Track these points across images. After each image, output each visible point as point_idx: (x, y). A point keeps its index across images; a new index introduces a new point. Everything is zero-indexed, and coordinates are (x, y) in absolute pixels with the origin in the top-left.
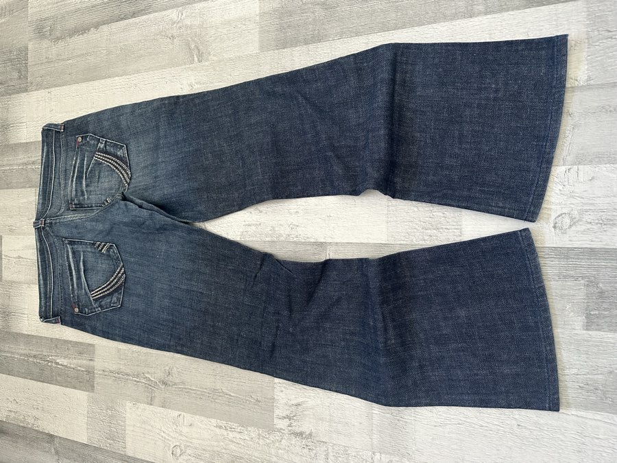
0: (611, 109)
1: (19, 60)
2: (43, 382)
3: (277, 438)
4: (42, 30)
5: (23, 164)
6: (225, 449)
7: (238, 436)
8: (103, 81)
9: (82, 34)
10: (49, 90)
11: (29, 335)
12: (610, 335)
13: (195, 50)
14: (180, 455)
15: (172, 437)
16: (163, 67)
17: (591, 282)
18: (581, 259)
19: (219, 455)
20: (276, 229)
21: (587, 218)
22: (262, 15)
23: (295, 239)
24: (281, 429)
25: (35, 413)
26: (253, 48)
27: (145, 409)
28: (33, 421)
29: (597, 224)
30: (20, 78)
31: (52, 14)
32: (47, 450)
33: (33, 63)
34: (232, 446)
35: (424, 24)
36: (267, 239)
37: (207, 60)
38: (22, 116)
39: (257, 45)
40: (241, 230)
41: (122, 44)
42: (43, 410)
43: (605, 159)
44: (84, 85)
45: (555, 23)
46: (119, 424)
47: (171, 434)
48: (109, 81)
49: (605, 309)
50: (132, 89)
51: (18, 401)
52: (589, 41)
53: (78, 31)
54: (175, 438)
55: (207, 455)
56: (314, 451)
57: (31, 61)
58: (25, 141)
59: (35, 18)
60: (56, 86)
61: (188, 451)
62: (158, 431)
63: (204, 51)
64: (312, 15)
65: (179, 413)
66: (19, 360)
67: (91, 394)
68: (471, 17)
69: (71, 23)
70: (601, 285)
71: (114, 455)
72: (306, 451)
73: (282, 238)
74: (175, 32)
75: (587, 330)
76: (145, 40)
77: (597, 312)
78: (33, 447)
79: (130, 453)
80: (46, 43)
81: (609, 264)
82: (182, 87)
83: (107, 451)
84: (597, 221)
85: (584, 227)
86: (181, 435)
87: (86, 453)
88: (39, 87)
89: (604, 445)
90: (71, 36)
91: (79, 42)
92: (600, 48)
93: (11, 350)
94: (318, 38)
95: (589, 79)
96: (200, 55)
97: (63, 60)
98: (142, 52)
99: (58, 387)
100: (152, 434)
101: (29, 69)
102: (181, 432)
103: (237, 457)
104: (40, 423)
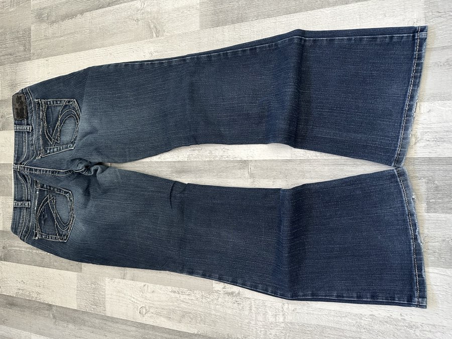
0: (442, 64)
1: (24, 38)
2: (44, 267)
3: (215, 297)
4: (40, 17)
6: (178, 307)
7: (187, 297)
8: (87, 51)
9: (71, 19)
10: (47, 59)
12: (443, 215)
13: (154, 29)
14: (146, 313)
15: (139, 301)
16: (131, 41)
17: (430, 180)
18: (423, 165)
20: (213, 152)
21: (426, 137)
22: (201, 4)
23: (226, 159)
24: (218, 291)
25: (37, 289)
26: (196, 26)
27: (119, 282)
28: (36, 295)
29: (433, 141)
30: (25, 50)
31: (49, 5)
32: (47, 316)
33: (35, 40)
34: (183, 305)
35: (314, 9)
36: (207, 159)
37: (163, 36)
38: (26, 77)
39: (198, 24)
40: (188, 154)
41: (100, 25)
42: (43, 287)
43: (438, 98)
44: (73, 54)
45: (403, 7)
46: (100, 294)
47: (139, 299)
48: (91, 51)
49: (439, 199)
51: (25, 281)
52: (426, 19)
53: (68, 17)
54: (141, 302)
55: (165, 312)
56: (242, 305)
57: (33, 38)
59: (36, 8)
60: (52, 56)
61: (152, 310)
62: (129, 297)
63: (160, 30)
64: (237, 4)
65: (145, 283)
66: (25, 252)
67: (80, 274)
68: (347, 4)
69: (63, 11)
70: (436, 182)
71: (96, 316)
72: (236, 305)
73: (217, 159)
74: (139, 17)
75: (428, 212)
76: (118, 23)
77: (434, 201)
78: (36, 314)
79: (109, 314)
80: (44, 26)
81: (441, 168)
82: (145, 54)
83: (92, 314)
84: (433, 140)
85: (424, 144)
86: (146, 299)
87: (76, 315)
88: (39, 56)
89: (439, 289)
90: (63, 20)
91: (69, 24)
92: (434, 24)
93: (19, 245)
94: (241, 19)
96: (158, 32)
97: (57, 37)
98: (115, 31)
99: (55, 270)
100: (125, 300)
101: (32, 44)
102: (146, 297)
103: (186, 313)
104: (41, 296)
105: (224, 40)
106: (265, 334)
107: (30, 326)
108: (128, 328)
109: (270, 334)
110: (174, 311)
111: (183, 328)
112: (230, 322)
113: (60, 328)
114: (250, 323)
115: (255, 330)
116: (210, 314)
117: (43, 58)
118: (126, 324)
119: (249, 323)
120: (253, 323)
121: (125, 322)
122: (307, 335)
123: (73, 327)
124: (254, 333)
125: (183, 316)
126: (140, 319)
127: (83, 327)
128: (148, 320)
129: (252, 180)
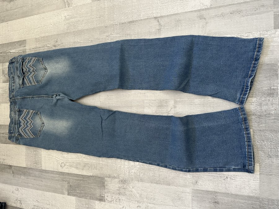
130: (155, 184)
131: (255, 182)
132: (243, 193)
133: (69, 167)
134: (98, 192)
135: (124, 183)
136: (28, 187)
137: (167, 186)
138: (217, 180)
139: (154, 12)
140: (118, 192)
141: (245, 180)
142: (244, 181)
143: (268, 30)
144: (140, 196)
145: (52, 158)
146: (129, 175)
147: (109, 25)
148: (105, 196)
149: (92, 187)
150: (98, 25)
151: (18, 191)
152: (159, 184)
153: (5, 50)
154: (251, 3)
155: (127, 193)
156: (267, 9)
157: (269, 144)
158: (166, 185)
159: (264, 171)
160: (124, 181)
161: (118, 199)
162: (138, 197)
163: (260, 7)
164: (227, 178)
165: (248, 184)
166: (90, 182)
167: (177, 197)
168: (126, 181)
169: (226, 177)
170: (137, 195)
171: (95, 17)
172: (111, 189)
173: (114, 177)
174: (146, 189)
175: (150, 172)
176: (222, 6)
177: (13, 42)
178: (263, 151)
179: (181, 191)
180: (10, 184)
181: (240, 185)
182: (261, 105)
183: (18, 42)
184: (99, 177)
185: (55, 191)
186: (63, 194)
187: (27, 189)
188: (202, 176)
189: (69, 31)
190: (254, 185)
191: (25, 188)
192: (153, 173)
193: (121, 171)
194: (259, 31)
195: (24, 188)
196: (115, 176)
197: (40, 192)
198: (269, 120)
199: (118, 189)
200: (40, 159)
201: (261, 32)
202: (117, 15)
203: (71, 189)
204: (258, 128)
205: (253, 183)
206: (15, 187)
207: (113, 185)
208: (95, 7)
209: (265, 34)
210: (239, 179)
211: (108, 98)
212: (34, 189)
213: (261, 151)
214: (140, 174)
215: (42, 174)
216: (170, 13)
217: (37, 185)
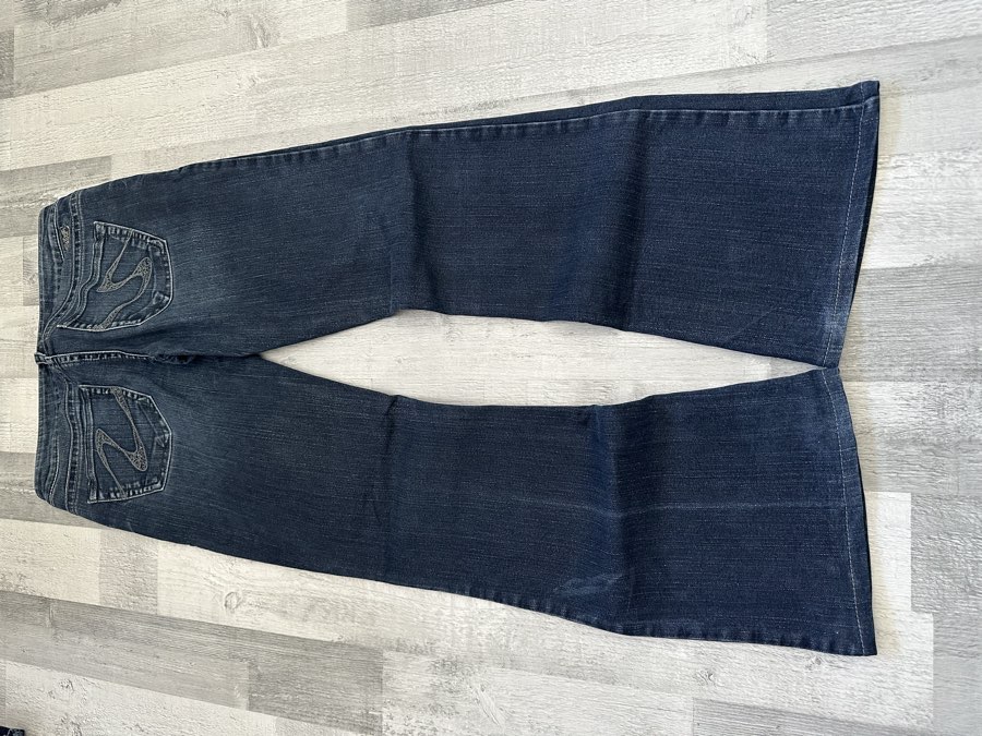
2: (34, 521)
4: (35, 7)
5: (4, 202)
6: (301, 590)
8: (126, 77)
9: (96, 12)
10: (46, 93)
11: (12, 454)
14: (237, 606)
15: (225, 582)
16: (214, 56)
19: (292, 599)
25: (20, 568)
26: (339, 26)
28: (17, 581)
32: (38, 622)
33: (22, 55)
34: (311, 586)
37: (276, 44)
38: (4, 132)
39: (344, 21)
41: (153, 25)
42: (33, 563)
44: (98, 84)
46: (148, 571)
47: (224, 577)
48: (134, 77)
50: (168, 87)
52: (769, 6)
53: (90, 8)
54: (229, 582)
57: (18, 52)
58: (8, 169)
60: (55, 87)
61: (249, 599)
63: (271, 32)
71: (138, 616)
74: (230, 6)
76: (188, 18)
78: (16, 619)
79: (163, 612)
80: (41, 26)
82: (239, 82)
83: (129, 613)
86: (238, 577)
87: (98, 618)
88: (31, 89)
90: (78, 15)
91: (91, 21)
92: (782, 15)
94: (426, 10)
95: (770, 55)
96: (266, 38)
97: (67, 49)
98: (182, 35)
99: (56, 525)
100: (196, 580)
101: (16, 64)
102: (239, 572)
103: (318, 600)
104: (28, 582)
105: (394, 52)
106: (470, 635)
107: (5, 646)
108: (203, 638)
109: (480, 634)
110: (293, 598)
111: (311, 631)
112: (402, 614)
113: (66, 646)
114: (442, 614)
115: (450, 627)
116: (364, 600)
117: (38, 92)
118: (198, 630)
119: (439, 613)
120: (447, 612)
121: (195, 626)
122: (549, 632)
123: (92, 643)
124: (450, 634)
125: (311, 608)
126: (226, 619)
127: (111, 641)
128: (242, 620)
129: (447, 329)
130: (562, 679)
131: (918, 678)
132: (875, 715)
133: (255, 609)
134: (356, 701)
135: (450, 672)
136: (107, 676)
137: (606, 686)
138: (783, 669)
139: (568, 72)
140: (432, 702)
141: (883, 671)
142: (880, 674)
143: (971, 149)
144: (509, 719)
145: (195, 576)
146: (469, 644)
147: (406, 115)
148: (384, 716)
149: (338, 681)
150: (369, 114)
151: (69, 691)
152: (577, 677)
153: (36, 191)
154: (909, 52)
155: (462, 706)
156: (965, 73)
157: (970, 545)
158: (600, 681)
159: (950, 639)
160: (450, 666)
161: (430, 727)
162: (502, 722)
163: (942, 66)
164: (819, 663)
165: (892, 685)
166: (328, 663)
167: (638, 724)
168: (459, 666)
169: (813, 660)
170: (499, 716)
171: (360, 85)
172: (402, 693)
173: (417, 651)
174: (529, 693)
175: (544, 637)
176: (808, 60)
177: (67, 164)
178: (949, 570)
179: (656, 703)
180: (42, 666)
181: (864, 688)
182: (940, 407)
183: (84, 162)
184: (363, 649)
185: (204, 692)
186: (232, 703)
187: (101, 682)
188: (732, 654)
189: (264, 130)
190: (915, 689)
191: (95, 681)
192: (555, 637)
193: (442, 628)
194: (939, 152)
195: (91, 680)
196: (421, 644)
197: (148, 696)
198: (971, 461)
199: (429, 690)
200: (152, 579)
201: (945, 153)
202: (436, 79)
203: (263, 688)
204: (932, 491)
205: (912, 681)
206: (59, 676)
207: (411, 678)
208: (360, 51)
209: (961, 162)
210: (860, 667)
211: (401, 369)
212: (127, 684)
213: (941, 569)
214: (508, 641)
215: (157, 632)
216: (623, 80)
217: (140, 670)
